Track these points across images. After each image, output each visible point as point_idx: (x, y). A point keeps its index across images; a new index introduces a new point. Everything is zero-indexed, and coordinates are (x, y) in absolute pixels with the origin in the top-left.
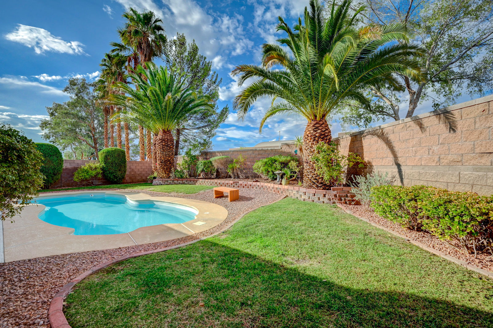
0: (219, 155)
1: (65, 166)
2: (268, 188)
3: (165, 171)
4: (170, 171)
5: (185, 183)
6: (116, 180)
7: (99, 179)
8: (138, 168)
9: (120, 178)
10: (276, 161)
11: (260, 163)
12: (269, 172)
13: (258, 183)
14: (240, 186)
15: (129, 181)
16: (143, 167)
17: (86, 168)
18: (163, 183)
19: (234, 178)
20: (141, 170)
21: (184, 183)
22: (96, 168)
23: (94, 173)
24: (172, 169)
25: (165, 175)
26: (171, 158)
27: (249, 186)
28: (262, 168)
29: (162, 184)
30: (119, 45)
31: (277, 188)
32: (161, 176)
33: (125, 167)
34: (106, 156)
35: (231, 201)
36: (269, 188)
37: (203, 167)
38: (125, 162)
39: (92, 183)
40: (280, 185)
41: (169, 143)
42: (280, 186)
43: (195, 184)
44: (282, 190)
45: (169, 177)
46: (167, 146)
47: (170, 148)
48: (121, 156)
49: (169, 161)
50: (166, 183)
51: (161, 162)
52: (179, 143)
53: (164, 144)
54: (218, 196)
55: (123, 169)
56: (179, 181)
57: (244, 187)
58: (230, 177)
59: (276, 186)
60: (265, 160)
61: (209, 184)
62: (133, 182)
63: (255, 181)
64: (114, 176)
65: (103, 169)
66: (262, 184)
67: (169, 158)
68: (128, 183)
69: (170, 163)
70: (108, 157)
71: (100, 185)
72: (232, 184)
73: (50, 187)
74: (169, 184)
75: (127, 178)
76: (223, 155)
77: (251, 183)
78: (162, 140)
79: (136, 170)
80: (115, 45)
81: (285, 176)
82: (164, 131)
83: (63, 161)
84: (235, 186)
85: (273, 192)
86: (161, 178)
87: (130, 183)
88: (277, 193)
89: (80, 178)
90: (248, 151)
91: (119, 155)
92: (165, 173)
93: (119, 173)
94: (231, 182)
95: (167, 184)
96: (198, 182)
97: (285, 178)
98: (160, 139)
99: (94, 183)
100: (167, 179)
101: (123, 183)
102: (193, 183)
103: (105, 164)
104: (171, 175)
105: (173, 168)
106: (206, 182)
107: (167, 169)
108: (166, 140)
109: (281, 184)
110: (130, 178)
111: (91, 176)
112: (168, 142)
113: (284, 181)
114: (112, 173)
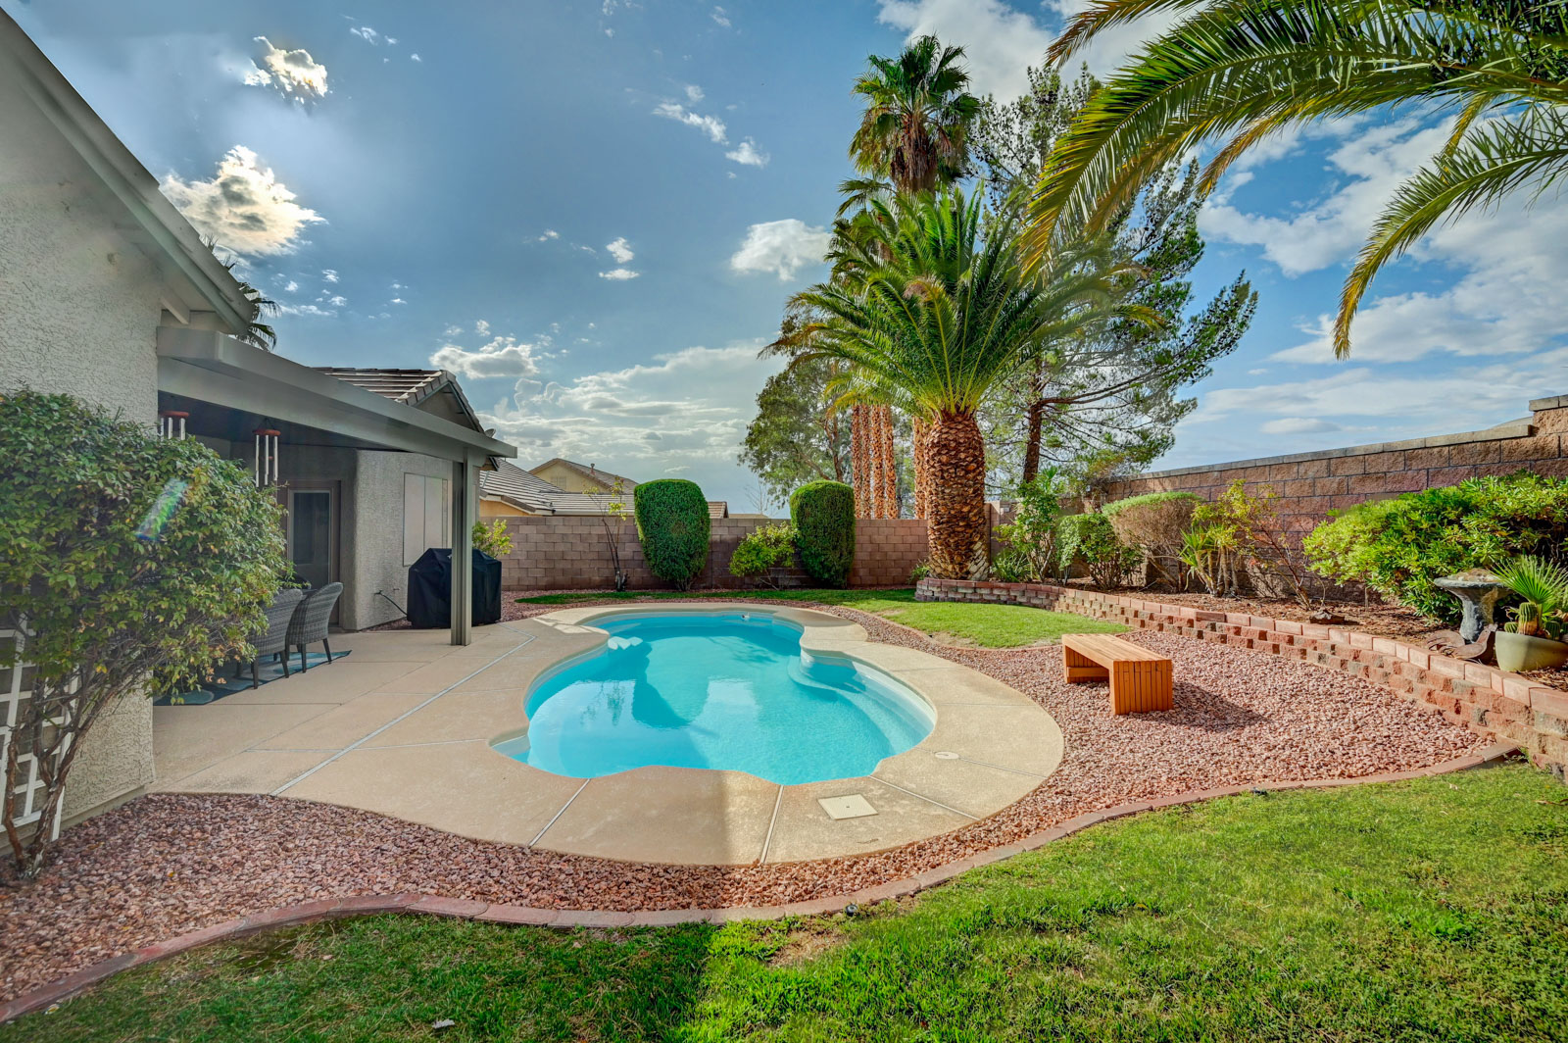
0: (1159, 488)
1: (717, 534)
2: (1389, 669)
3: (950, 554)
4: (969, 554)
5: (1019, 599)
6: (826, 576)
7: (791, 572)
8: (894, 540)
9: (837, 571)
10: (1467, 508)
11: (1345, 527)
12: (1406, 573)
13: (1336, 635)
14: (1231, 635)
15: (869, 580)
16: (910, 539)
17: (755, 541)
18: (942, 596)
19: (1219, 595)
20: (901, 547)
21: (1013, 602)
22: (778, 541)
23: (773, 553)
24: (976, 547)
25: (950, 567)
26: (973, 507)
27: (1283, 645)
28: (1358, 549)
29: (937, 599)
30: (859, 185)
31: (1447, 684)
32: (938, 570)
33: (850, 537)
34: (801, 507)
35: (1123, 712)
36: (1398, 671)
37: (1077, 540)
38: (850, 523)
39: (775, 580)
40: (1480, 668)
41: (962, 456)
42: (1476, 674)
43: (1049, 607)
44: (1481, 704)
45: (965, 575)
46: (956, 466)
47: (967, 472)
48: (839, 505)
49: (963, 518)
50: (951, 595)
51: (939, 523)
52: (1037, 454)
53: (944, 459)
54: (1081, 673)
55: (844, 544)
56: (996, 592)
57: (1250, 644)
58: (1198, 587)
59: (1445, 668)
60: (1389, 506)
61: (1098, 614)
62: (878, 585)
63: (1324, 622)
64: (821, 563)
65: (793, 543)
66: (1359, 639)
67: (965, 509)
68: (863, 586)
69: (968, 526)
70: (808, 510)
71: (791, 587)
72: (1191, 622)
73: (688, 587)
74: (959, 601)
75: (862, 572)
76: (1176, 490)
77: (1293, 627)
78: (941, 446)
79: (887, 548)
80: (853, 185)
81: (1521, 610)
82: (945, 413)
83: (709, 521)
84: (1208, 633)
85: (1423, 704)
86: (939, 576)
87: (871, 586)
88: (1450, 715)
89: (743, 567)
90: (1298, 461)
91: (833, 503)
92: (952, 558)
93: (832, 557)
94: (1189, 612)
95: (954, 600)
96: (1061, 599)
97: (1522, 624)
98: (934, 445)
99: (780, 582)
100: (954, 582)
101: (850, 586)
102: (1045, 602)
103: (800, 529)
104: (972, 568)
105: (979, 544)
106: (1087, 605)
107: (957, 544)
108: (953, 444)
109: (1488, 658)
110: (871, 572)
111: (766, 562)
112: (958, 452)
113: (1510, 645)
114: (817, 556)
